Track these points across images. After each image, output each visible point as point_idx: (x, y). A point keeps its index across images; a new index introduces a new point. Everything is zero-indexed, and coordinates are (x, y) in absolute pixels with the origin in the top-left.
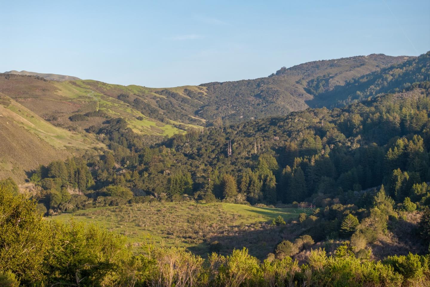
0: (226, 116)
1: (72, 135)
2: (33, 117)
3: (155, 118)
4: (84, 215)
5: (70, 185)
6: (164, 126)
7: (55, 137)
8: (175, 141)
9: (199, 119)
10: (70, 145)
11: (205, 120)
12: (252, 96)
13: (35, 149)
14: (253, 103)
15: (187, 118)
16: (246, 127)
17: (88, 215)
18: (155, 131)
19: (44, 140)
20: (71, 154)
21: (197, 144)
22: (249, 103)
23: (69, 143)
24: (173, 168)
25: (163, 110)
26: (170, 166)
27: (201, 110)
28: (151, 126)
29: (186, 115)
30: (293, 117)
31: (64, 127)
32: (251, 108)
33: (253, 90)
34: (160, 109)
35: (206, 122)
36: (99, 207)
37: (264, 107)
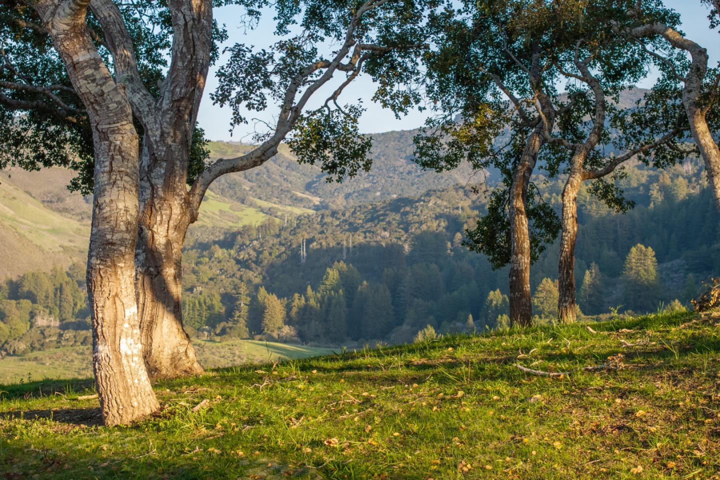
0: (354, 192)
1: (80, 227)
2: (14, 198)
3: (231, 197)
4: (36, 359)
5: (44, 311)
6: (242, 210)
7: (48, 231)
8: (239, 237)
9: (309, 197)
10: (72, 244)
11: (319, 199)
12: (401, 158)
13: (7, 252)
14: (401, 170)
15: (289, 196)
16: (356, 213)
17: (41, 359)
18: (226, 218)
19: (24, 236)
20: (69, 259)
21: (271, 242)
22: (395, 170)
23: (70, 241)
24: (212, 282)
25: (250, 183)
26: (206, 280)
27: (315, 182)
28: (220, 211)
29: (288, 191)
30: (427, 199)
31: (74, 213)
32: (396, 179)
33: (404, 149)
34: (246, 181)
35: (321, 202)
36: (64, 346)
37: (418, 176)
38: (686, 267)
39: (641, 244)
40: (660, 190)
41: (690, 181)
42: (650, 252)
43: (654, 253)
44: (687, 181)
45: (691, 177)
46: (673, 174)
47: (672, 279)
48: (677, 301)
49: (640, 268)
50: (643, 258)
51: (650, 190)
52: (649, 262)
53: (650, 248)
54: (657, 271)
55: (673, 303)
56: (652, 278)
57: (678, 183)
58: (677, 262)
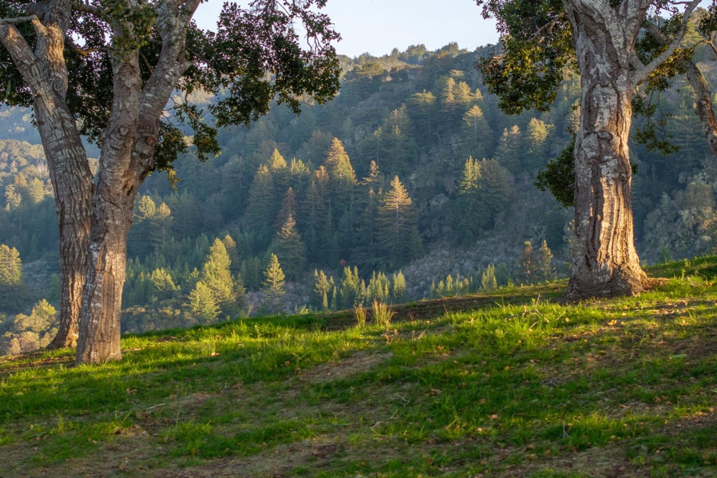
38: (49, 267)
39: (5, 244)
40: (16, 191)
41: (46, 183)
42: (15, 252)
43: (18, 254)
44: (43, 182)
45: (47, 179)
46: (29, 175)
47: (35, 279)
48: (44, 301)
49: (4, 269)
50: (7, 259)
51: (5, 191)
52: (14, 263)
53: (14, 249)
54: (22, 271)
55: (41, 303)
56: (16, 279)
57: (34, 184)
58: (38, 262)
